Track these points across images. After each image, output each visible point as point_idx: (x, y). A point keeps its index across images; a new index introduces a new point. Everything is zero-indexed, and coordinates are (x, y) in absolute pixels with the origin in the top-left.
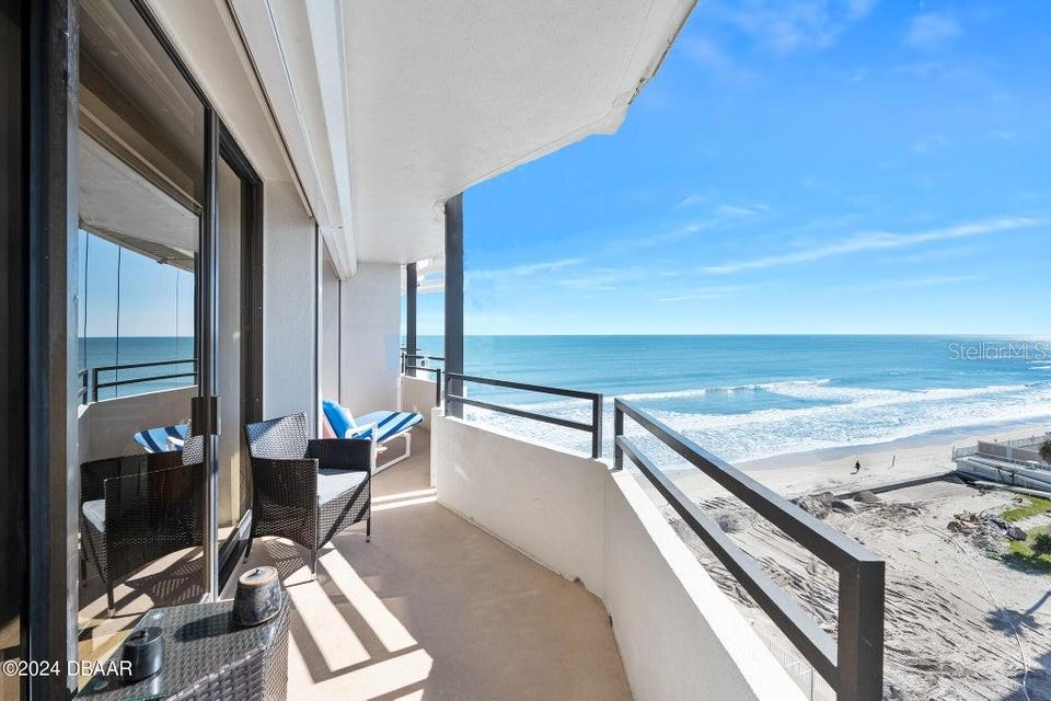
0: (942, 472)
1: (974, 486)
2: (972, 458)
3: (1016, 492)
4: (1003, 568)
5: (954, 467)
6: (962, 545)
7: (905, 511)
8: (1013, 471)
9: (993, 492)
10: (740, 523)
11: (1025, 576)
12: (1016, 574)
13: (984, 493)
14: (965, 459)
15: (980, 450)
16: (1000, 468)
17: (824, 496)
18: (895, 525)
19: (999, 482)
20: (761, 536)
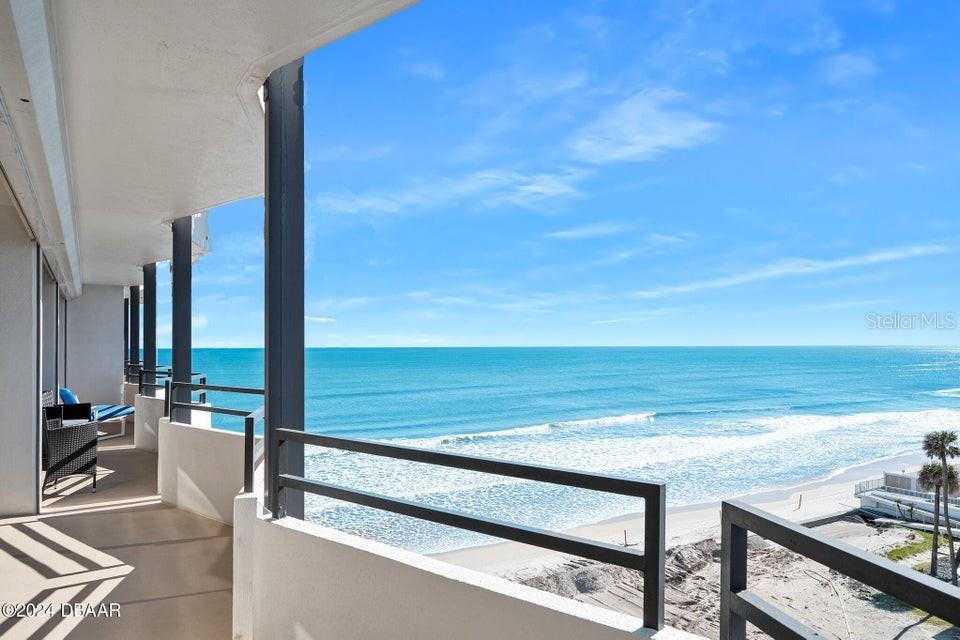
0: (843, 510)
1: (873, 524)
2: (875, 492)
3: (912, 529)
4: (871, 608)
5: (857, 504)
6: (838, 587)
7: (792, 557)
8: (911, 505)
9: (890, 530)
10: (600, 580)
11: (889, 614)
12: (882, 612)
13: (881, 532)
14: (868, 494)
15: (886, 483)
16: (899, 502)
17: (705, 544)
18: (776, 573)
19: (899, 518)
20: (622, 593)
